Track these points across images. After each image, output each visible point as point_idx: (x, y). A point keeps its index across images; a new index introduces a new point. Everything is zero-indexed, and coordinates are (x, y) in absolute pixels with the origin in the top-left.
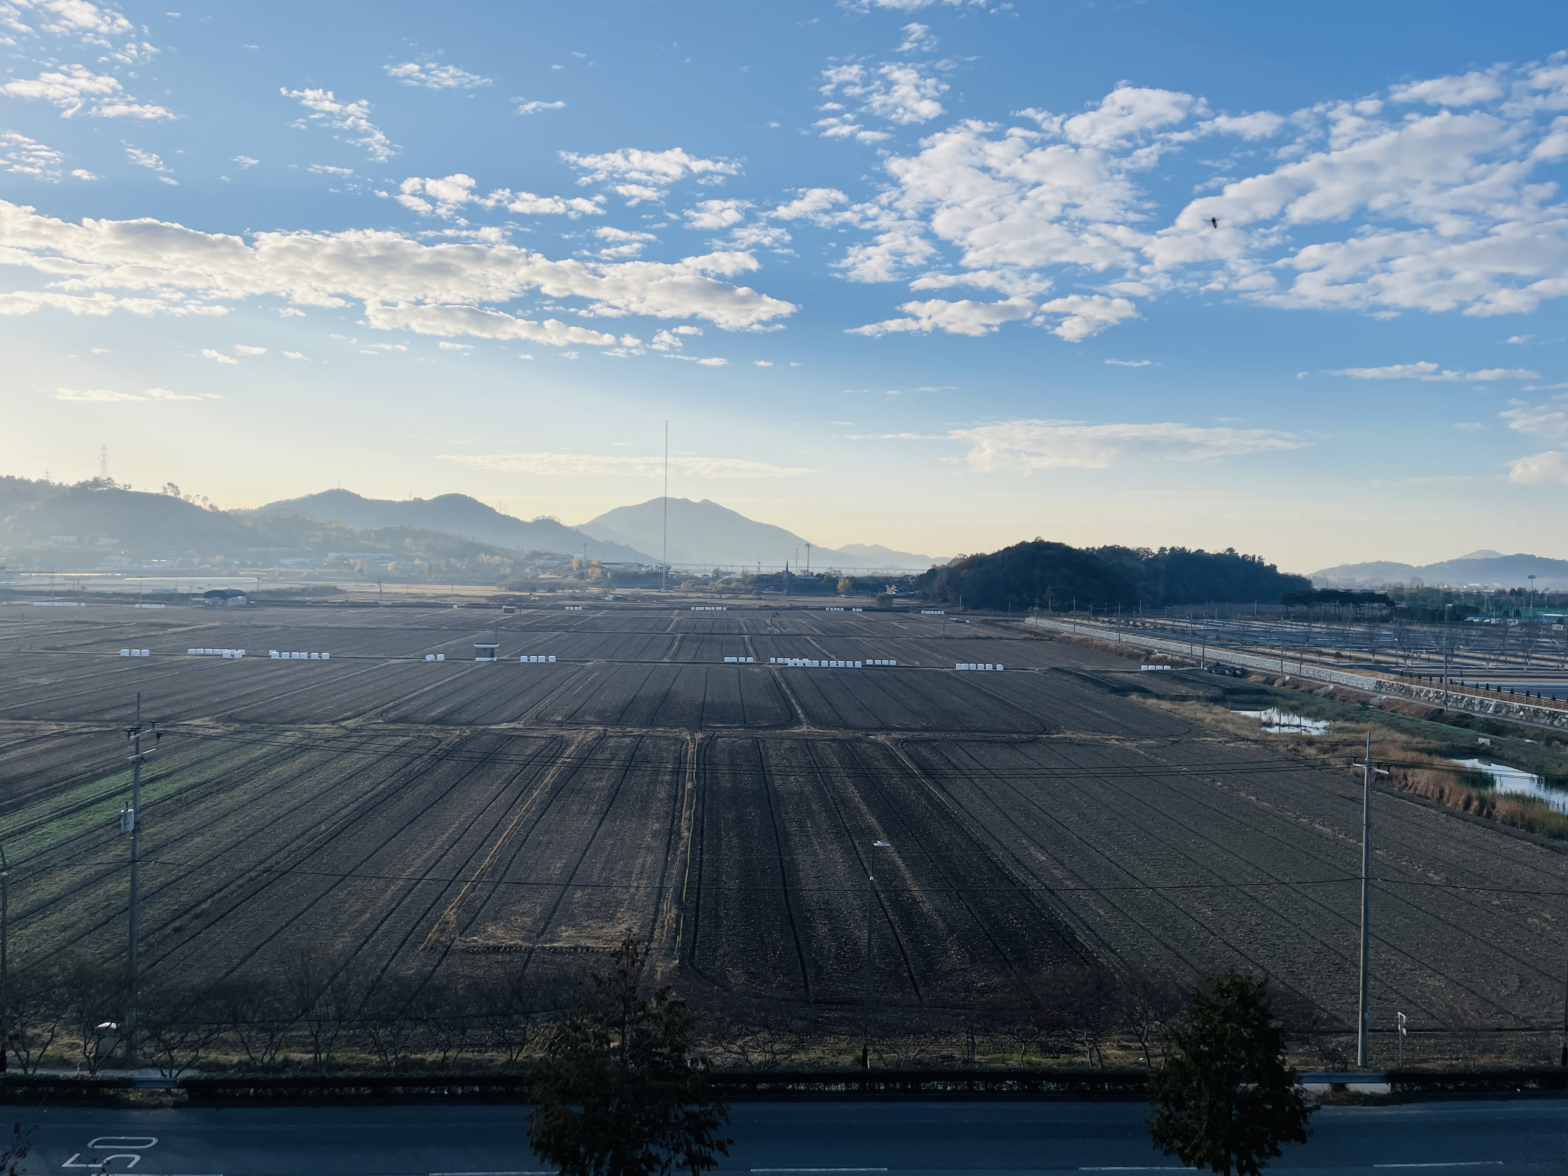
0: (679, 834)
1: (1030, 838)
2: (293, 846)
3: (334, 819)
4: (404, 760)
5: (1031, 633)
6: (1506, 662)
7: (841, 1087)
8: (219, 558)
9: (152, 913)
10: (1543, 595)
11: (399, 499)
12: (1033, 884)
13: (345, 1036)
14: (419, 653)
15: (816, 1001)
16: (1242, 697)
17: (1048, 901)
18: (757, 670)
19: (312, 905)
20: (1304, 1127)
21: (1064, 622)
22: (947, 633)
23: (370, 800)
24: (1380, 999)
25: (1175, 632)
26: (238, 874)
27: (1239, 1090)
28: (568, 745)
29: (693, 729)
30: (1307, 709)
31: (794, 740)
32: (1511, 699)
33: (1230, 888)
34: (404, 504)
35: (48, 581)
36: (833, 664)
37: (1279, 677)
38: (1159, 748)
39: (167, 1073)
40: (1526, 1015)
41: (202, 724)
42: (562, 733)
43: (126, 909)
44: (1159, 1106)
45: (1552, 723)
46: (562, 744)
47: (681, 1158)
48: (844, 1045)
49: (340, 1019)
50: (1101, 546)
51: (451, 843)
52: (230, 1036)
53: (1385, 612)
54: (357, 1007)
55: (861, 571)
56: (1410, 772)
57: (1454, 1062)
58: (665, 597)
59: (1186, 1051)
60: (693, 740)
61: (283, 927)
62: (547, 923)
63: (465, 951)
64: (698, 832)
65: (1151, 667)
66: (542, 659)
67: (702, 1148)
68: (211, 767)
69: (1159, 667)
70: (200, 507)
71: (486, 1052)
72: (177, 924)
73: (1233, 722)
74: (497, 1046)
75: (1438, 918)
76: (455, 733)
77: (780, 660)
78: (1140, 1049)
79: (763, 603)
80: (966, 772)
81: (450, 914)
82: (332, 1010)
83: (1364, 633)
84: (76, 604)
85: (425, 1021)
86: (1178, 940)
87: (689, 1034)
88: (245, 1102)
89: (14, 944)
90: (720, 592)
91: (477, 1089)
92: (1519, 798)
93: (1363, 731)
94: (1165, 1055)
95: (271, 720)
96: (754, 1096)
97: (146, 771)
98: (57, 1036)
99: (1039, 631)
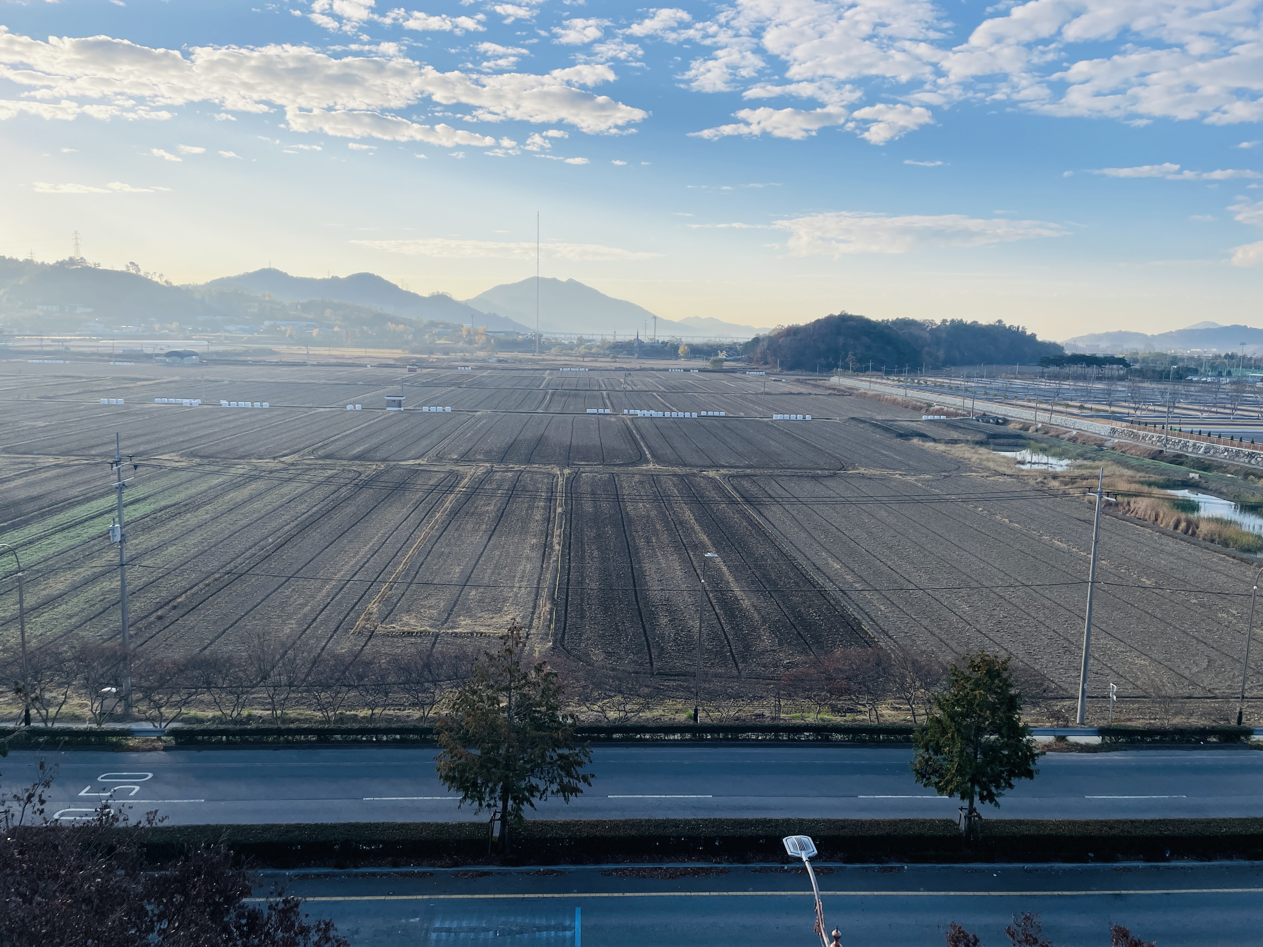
0: (552, 548)
1: (828, 551)
2: (248, 554)
3: (279, 534)
4: (333, 488)
5: (834, 389)
6: (1217, 413)
7: (677, 736)
8: (175, 325)
9: (137, 606)
10: (1251, 359)
11: (319, 277)
12: (829, 586)
13: (295, 698)
14: (341, 403)
15: (658, 674)
16: (1002, 441)
17: (841, 599)
18: (613, 419)
19: (264, 599)
20: (1032, 767)
21: (862, 381)
22: (766, 390)
23: (307, 519)
24: (1097, 673)
25: (951, 388)
26: (204, 576)
27: (983, 740)
28: (463, 478)
29: (562, 467)
30: (1053, 451)
31: (643, 475)
32: (1218, 443)
33: (984, 590)
34: (324, 281)
35: (38, 343)
36: (674, 415)
37: (1032, 425)
38: (933, 481)
39: (157, 725)
40: (1211, 687)
41: (169, 459)
42: (457, 468)
43: (118, 602)
44: (921, 751)
45: (1249, 462)
46: (458, 477)
47: (555, 787)
48: (680, 706)
49: (290, 685)
50: (895, 319)
51: (371, 553)
52: (206, 697)
53: (1121, 372)
54: (303, 676)
55: (698, 339)
56: (1133, 500)
57: (1152, 721)
58: (539, 360)
59: (944, 711)
60: (562, 474)
61: (243, 616)
62: (449, 615)
63: (386, 635)
64: (567, 546)
65: (930, 417)
66: (440, 409)
67: (571, 781)
68: (179, 492)
69: (937, 417)
70: (157, 282)
71: (404, 710)
72: (160, 613)
73: (994, 461)
74: (414, 705)
75: (1147, 613)
76: (373, 468)
77: (632, 412)
78: (909, 710)
79: (618, 365)
80: (778, 499)
81: (373, 607)
82: (284, 678)
83: (1103, 390)
84: (62, 362)
85: (356, 687)
86: (941, 629)
87: (560, 697)
88: (220, 746)
89: (31, 629)
90: (584, 356)
91: (398, 737)
92: (1218, 520)
93: (1097, 468)
94: (927, 714)
95: (224, 455)
96: (610, 742)
97: (127, 496)
98: (69, 698)
99: (842, 388)
